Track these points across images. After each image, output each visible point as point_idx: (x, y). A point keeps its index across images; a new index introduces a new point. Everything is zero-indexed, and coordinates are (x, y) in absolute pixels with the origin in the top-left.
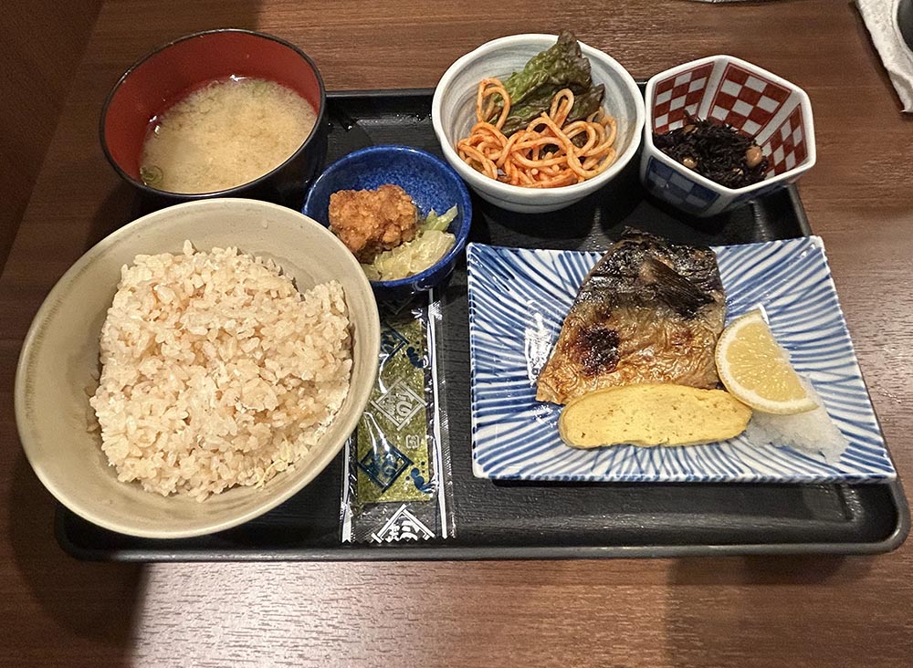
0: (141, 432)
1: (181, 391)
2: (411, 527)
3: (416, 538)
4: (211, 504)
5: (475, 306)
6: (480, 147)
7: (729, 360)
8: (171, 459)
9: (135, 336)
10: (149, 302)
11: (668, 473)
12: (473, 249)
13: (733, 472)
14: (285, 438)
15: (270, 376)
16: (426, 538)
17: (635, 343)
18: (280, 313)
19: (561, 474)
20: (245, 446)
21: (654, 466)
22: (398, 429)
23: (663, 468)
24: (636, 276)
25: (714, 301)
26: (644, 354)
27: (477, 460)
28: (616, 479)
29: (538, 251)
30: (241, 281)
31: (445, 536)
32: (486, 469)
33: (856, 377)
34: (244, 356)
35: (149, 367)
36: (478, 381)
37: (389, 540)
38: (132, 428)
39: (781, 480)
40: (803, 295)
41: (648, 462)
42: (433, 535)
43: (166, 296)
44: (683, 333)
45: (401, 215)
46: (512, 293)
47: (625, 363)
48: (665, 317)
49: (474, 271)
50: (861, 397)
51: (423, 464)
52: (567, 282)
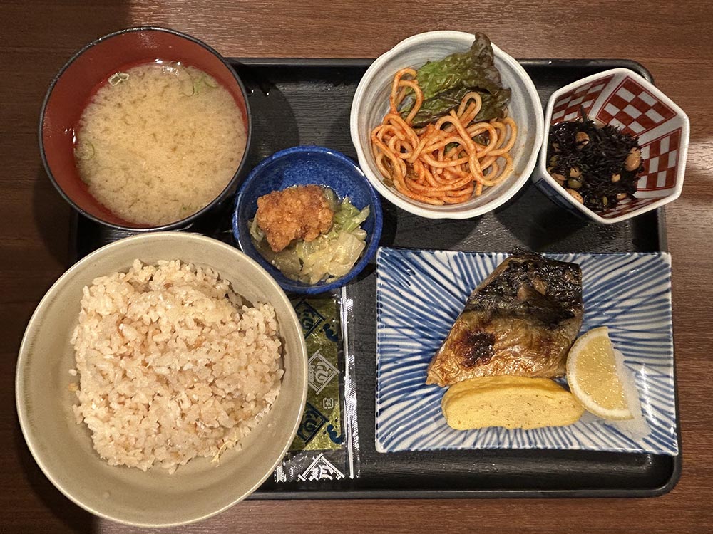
0: (124, 438)
2: (328, 470)
3: (330, 478)
4: (180, 473)
5: (381, 306)
8: (148, 451)
9: (111, 374)
11: (518, 444)
12: (382, 254)
13: (565, 444)
15: (220, 392)
16: (338, 479)
17: (507, 342)
21: (509, 438)
22: (317, 394)
23: (515, 440)
24: (515, 295)
25: (574, 316)
26: (513, 350)
27: (379, 439)
29: (437, 252)
30: (191, 314)
31: (352, 477)
32: (385, 447)
33: (668, 377)
36: (382, 372)
37: (311, 479)
38: (117, 436)
40: (647, 300)
41: (505, 435)
42: (343, 476)
43: (130, 333)
46: (413, 287)
47: (497, 357)
48: (533, 326)
49: (382, 273)
50: (668, 392)
51: (336, 420)
52: (459, 277)
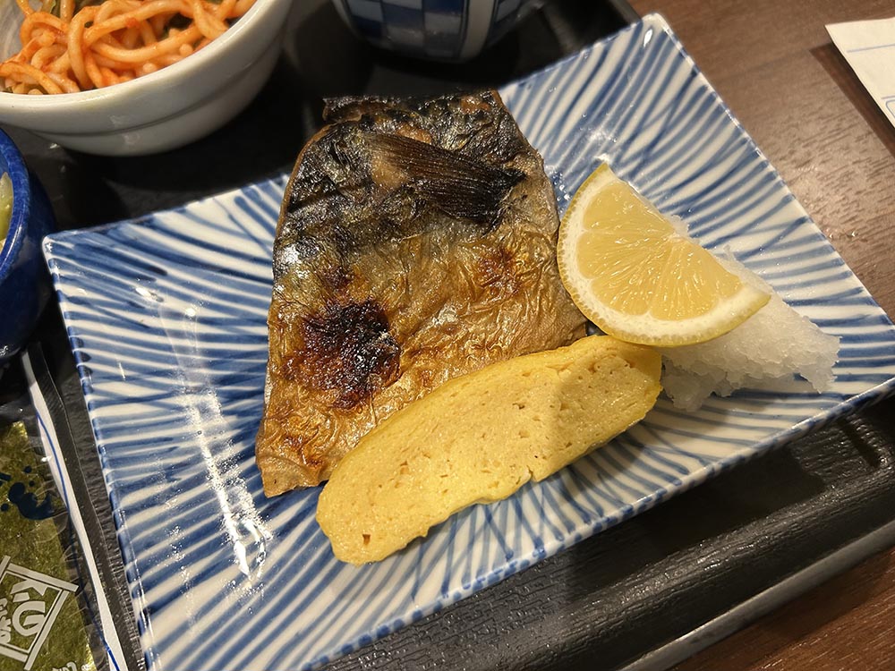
11: (558, 534)
12: (56, 248)
21: (530, 531)
24: (367, 182)
26: (441, 322)
29: (193, 207)
33: (801, 221)
40: (670, 119)
41: (517, 527)
47: (413, 353)
50: (823, 251)
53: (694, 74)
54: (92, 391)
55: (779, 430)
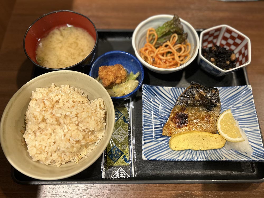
0: (40, 146)
1: (52, 133)
2: (123, 174)
3: (124, 177)
4: (61, 168)
5: (144, 105)
6: (147, 52)
7: (221, 124)
8: (49, 154)
9: (38, 117)
10: (42, 105)
11: (201, 158)
12: (144, 87)
13: (220, 158)
14: (85, 147)
15: (80, 129)
16: (128, 177)
17: (193, 118)
18: (84, 109)
19: (169, 159)
20: (72, 151)
21: (197, 156)
22: (120, 143)
23: (199, 157)
24: (194, 97)
25: (217, 106)
26: (196, 121)
27: (144, 154)
28: (185, 160)
29: (164, 87)
30: (71, 98)
31: (133, 177)
32: (146, 157)
33: (258, 130)
34: (72, 123)
35: (42, 125)
36: (145, 129)
37: (116, 178)
38: (37, 145)
39: (234, 161)
40: (245, 103)
41: (195, 155)
42: (130, 176)
43: (47, 103)
44: (208, 116)
45: (122, 75)
46: (156, 100)
47: (190, 124)
48: (202, 110)
49: (144, 94)
50: (259, 136)
51: (127, 154)
52: (173, 97)
53: (252, 99)
54: (144, 110)
55: (239, 159)
